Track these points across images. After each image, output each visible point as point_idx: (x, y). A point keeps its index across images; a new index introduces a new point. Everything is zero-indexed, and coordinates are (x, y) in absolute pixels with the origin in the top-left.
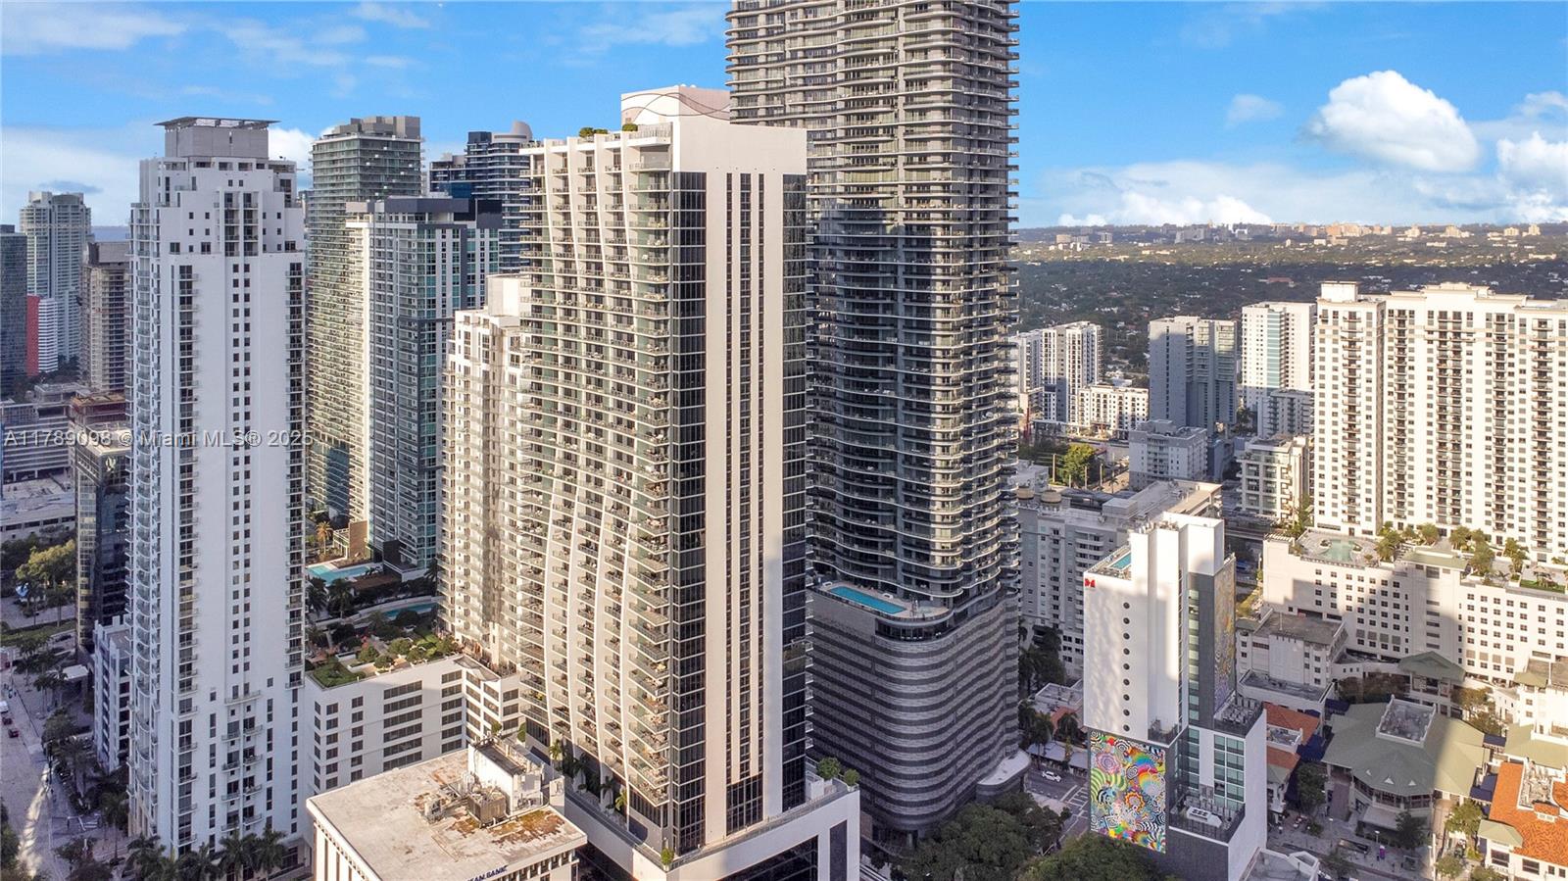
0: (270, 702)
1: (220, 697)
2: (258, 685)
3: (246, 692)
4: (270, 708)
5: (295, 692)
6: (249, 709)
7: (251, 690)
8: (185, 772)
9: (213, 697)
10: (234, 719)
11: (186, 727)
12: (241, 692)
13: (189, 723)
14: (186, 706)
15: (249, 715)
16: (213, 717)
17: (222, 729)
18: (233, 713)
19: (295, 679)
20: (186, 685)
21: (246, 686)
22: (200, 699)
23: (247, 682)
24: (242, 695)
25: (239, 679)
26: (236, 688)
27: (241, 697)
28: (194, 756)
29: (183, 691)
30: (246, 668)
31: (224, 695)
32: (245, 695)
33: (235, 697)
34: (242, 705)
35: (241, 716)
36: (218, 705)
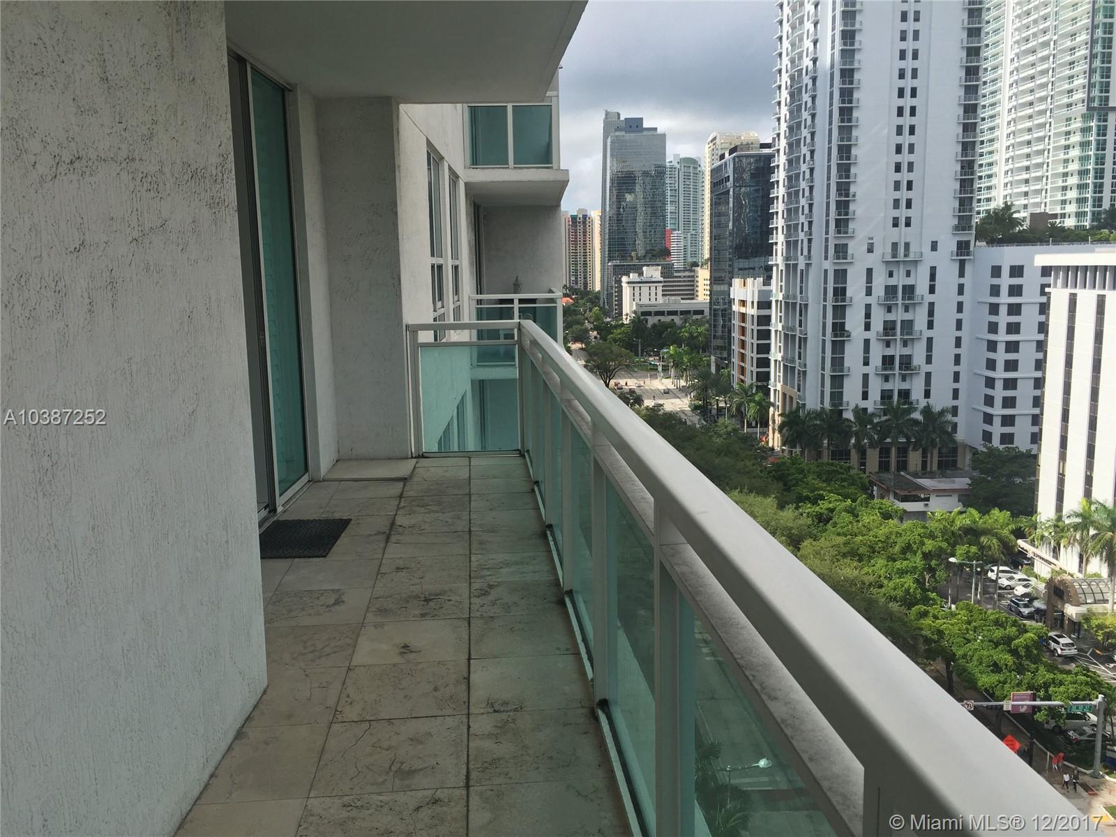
0: (933, 270)
1: (878, 250)
2: (920, 247)
3: (906, 251)
4: (933, 277)
5: (962, 264)
6: (908, 274)
7: (912, 249)
8: (839, 328)
9: (870, 250)
10: (892, 282)
11: (841, 275)
12: (901, 250)
13: (845, 273)
14: (841, 251)
15: (909, 282)
16: (869, 272)
17: (879, 290)
18: (891, 275)
19: (963, 247)
20: (842, 225)
21: (907, 245)
22: (856, 248)
23: (907, 241)
24: (902, 255)
25: (902, 235)
26: (895, 245)
27: (901, 257)
28: (848, 312)
29: (839, 232)
30: (908, 224)
31: (882, 250)
32: (906, 256)
33: (894, 256)
34: (901, 266)
35: (900, 280)
36: (873, 261)
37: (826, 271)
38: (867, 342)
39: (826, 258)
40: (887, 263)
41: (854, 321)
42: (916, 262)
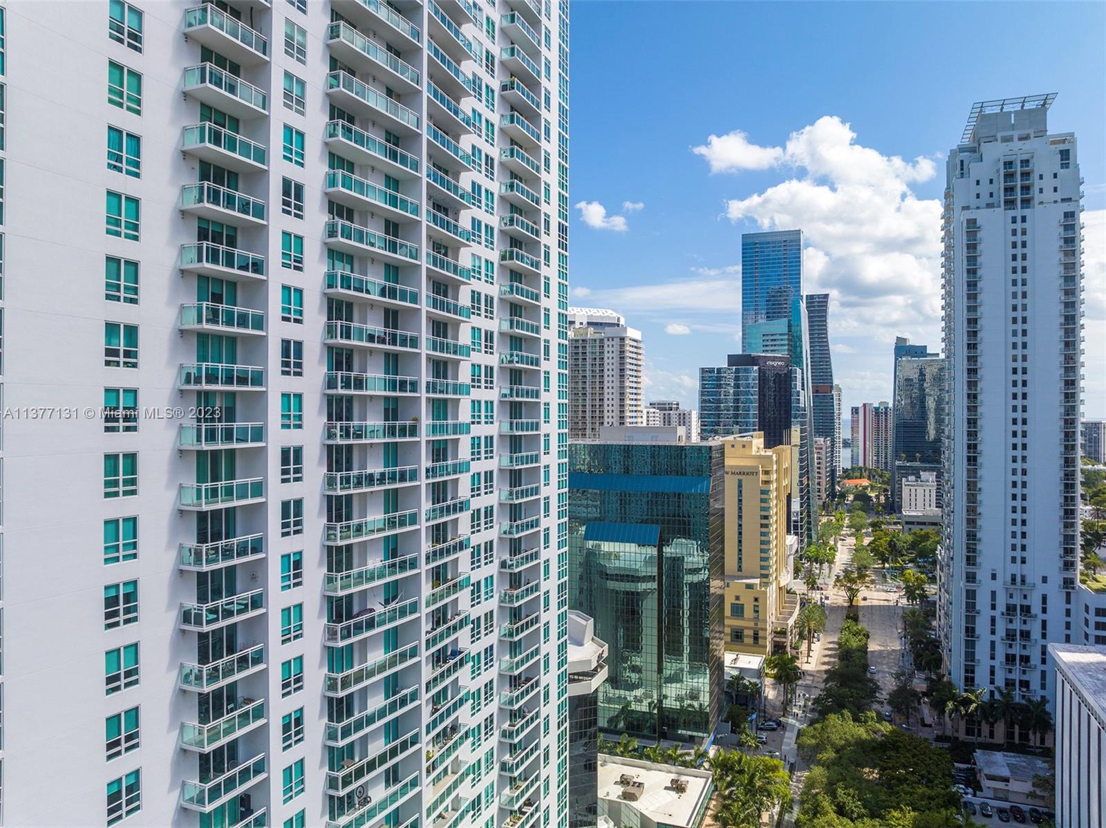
0: (1044, 597)
1: (1000, 579)
2: (1033, 578)
3: (1023, 581)
4: (1044, 603)
5: (1067, 593)
6: (1025, 597)
7: (1028, 580)
8: (971, 631)
9: (994, 577)
10: (1012, 602)
11: (971, 595)
12: (1018, 579)
13: (974, 591)
14: (971, 578)
15: (1025, 603)
16: (993, 594)
17: (1001, 607)
18: (1011, 597)
19: (1067, 582)
20: (971, 560)
21: (1023, 577)
22: (983, 575)
23: (1023, 573)
24: (1019, 584)
25: (1017, 569)
26: (1014, 576)
28: (978, 620)
29: (968, 564)
30: (1023, 561)
31: (1003, 579)
32: (1022, 585)
33: (1013, 584)
34: (1019, 592)
35: (1018, 601)
36: (998, 586)
38: (993, 643)
40: (1007, 589)
41: (982, 626)
42: (1030, 590)
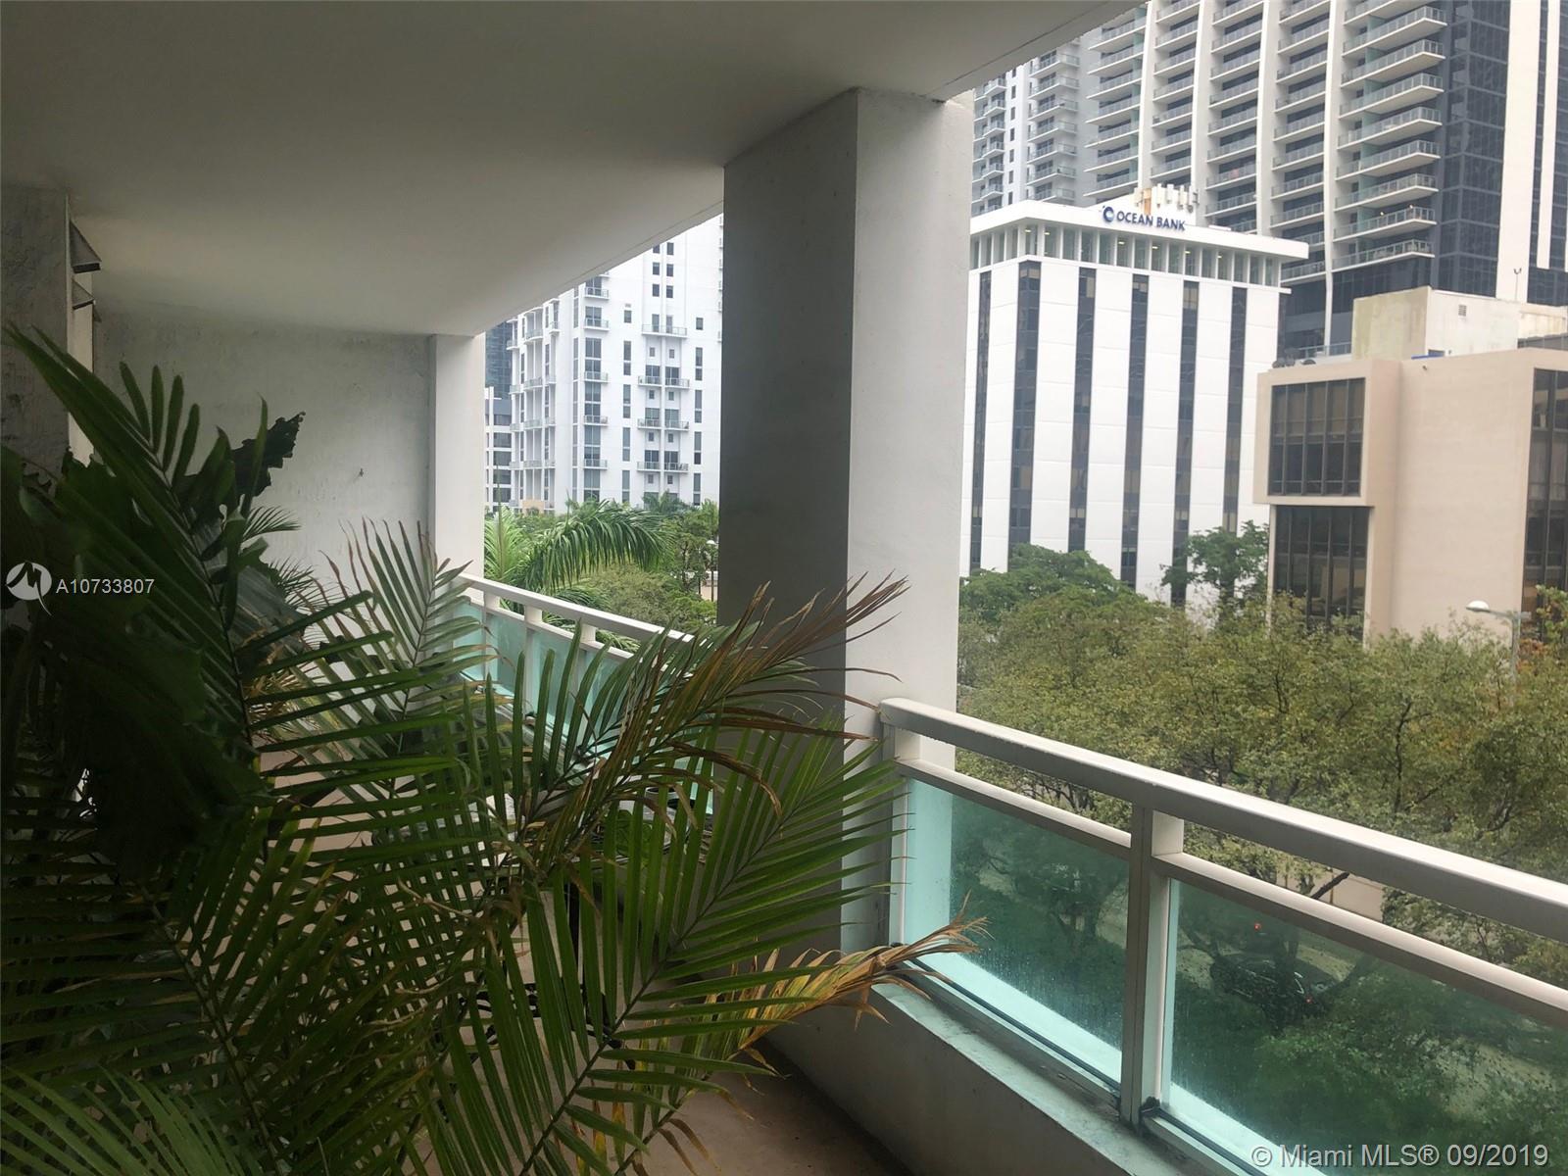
0: (699, 350)
1: (637, 321)
2: (683, 323)
3: (669, 326)
4: (699, 361)
6: (672, 354)
7: (675, 323)
8: (593, 411)
9: (628, 319)
10: (653, 361)
11: (594, 348)
12: (663, 324)
13: (598, 343)
14: (594, 316)
15: (673, 363)
16: (628, 347)
17: (638, 369)
18: (652, 352)
20: (594, 286)
21: (669, 319)
22: (611, 315)
23: (670, 314)
24: (664, 329)
25: (660, 305)
26: (656, 318)
27: (662, 331)
28: (604, 393)
29: (590, 293)
30: (670, 293)
31: (641, 323)
32: (669, 331)
33: (656, 329)
34: (664, 342)
35: (662, 361)
36: (634, 332)
37: (576, 340)
38: (627, 431)
39: (576, 325)
40: (647, 337)
41: (610, 403)
42: (680, 340)
